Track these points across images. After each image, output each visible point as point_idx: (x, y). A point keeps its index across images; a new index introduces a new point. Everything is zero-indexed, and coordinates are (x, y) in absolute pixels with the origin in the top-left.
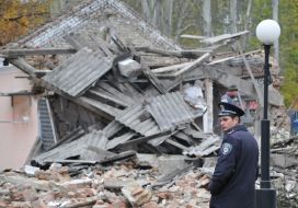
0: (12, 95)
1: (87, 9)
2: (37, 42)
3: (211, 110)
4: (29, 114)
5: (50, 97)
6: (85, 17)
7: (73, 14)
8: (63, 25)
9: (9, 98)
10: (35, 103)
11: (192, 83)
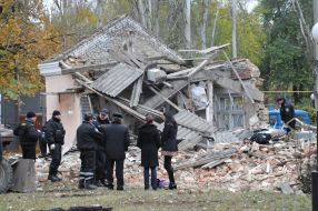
0: (59, 94)
1: (113, 28)
2: (77, 53)
3: (211, 105)
4: (73, 109)
5: (90, 95)
6: (112, 34)
7: (103, 32)
8: (95, 41)
9: (56, 97)
10: (77, 100)
11: (197, 83)
